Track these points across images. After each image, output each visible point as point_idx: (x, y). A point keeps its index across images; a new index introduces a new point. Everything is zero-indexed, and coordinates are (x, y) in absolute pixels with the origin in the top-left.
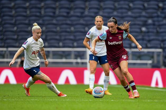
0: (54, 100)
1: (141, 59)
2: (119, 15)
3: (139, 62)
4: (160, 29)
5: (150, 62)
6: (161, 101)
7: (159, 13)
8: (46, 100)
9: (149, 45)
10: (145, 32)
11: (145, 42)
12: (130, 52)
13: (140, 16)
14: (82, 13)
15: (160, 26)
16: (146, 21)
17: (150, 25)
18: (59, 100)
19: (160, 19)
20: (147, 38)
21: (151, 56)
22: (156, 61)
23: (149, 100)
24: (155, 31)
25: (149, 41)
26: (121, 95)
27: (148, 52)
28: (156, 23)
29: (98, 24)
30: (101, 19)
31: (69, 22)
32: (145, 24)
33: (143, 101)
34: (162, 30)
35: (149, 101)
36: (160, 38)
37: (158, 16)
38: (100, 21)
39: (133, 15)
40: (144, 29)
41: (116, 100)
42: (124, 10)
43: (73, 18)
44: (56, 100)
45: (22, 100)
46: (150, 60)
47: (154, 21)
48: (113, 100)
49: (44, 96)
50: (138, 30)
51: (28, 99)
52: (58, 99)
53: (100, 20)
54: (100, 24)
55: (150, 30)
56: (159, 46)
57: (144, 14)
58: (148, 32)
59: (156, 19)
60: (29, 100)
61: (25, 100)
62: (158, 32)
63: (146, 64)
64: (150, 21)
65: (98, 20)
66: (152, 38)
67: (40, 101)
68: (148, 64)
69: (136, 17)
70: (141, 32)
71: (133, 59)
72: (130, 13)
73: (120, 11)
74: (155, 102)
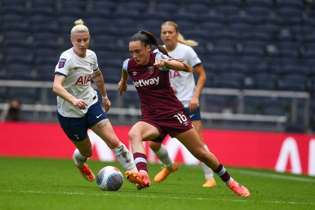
0: (78, 193)
1: (263, 113)
2: (221, 16)
3: (258, 118)
4: (306, 49)
5: (282, 119)
6: (303, 203)
7: (305, 16)
8: (59, 192)
9: (281, 84)
10: (273, 56)
11: (273, 76)
12: (241, 98)
13: (264, 22)
14: (142, 11)
15: (306, 43)
16: (277, 33)
17: (285, 39)
18: (86, 195)
19: (307, 28)
20: (277, 68)
21: (284, 106)
22: (294, 119)
23: (279, 201)
24: (295, 53)
25: (282, 74)
26: (219, 187)
27: (279, 98)
28: (299, 37)
29: (166, 38)
30: (173, 27)
31: (113, 29)
32: (275, 39)
33: (266, 202)
34: (310, 52)
35: (277, 202)
36: (306, 69)
37: (303, 23)
38: (170, 32)
39: (250, 18)
40: (271, 49)
41: (207, 199)
42: (231, 8)
43: (123, 21)
44: (82, 194)
45: (10, 191)
46: (283, 115)
47: (293, 33)
48: (201, 199)
49: (56, 184)
50: (259, 51)
51: (23, 190)
52: (85, 192)
53: (169, 30)
54: (169, 38)
55: (286, 51)
56: (303, 86)
57: (273, 16)
58: (281, 55)
59: (297, 28)
60: (24, 192)
61: (15, 191)
62: (300, 56)
63: (274, 124)
64: (285, 33)
65: (166, 30)
66: (288, 67)
67: (47, 194)
68: (279, 123)
69: (255, 23)
70: (266, 54)
71: (246, 112)
72: (243, 14)
73: (222, 8)
74: (291, 205)
